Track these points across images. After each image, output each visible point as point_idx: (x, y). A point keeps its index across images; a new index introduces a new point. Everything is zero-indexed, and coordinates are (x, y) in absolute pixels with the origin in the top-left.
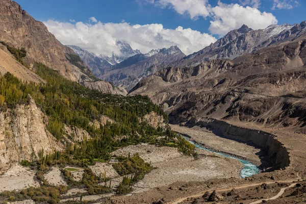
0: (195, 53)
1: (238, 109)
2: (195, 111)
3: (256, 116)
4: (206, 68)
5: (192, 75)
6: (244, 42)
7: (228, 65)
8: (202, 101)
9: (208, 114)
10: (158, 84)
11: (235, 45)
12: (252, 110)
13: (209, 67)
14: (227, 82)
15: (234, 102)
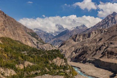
0: (92, 27)
1: (106, 53)
2: (87, 55)
3: (115, 55)
4: (94, 33)
5: (88, 38)
6: (114, 20)
7: (105, 31)
8: (90, 50)
9: (93, 56)
10: (71, 43)
11: (110, 22)
12: (113, 53)
13: (96, 33)
14: (103, 40)
15: (105, 49)
